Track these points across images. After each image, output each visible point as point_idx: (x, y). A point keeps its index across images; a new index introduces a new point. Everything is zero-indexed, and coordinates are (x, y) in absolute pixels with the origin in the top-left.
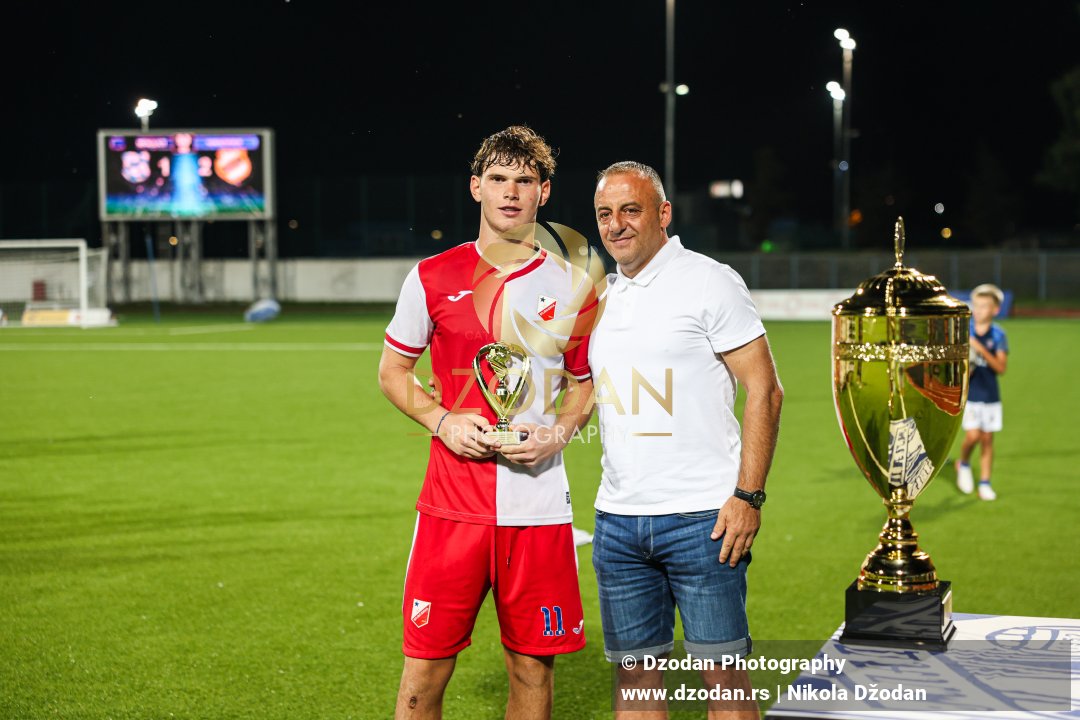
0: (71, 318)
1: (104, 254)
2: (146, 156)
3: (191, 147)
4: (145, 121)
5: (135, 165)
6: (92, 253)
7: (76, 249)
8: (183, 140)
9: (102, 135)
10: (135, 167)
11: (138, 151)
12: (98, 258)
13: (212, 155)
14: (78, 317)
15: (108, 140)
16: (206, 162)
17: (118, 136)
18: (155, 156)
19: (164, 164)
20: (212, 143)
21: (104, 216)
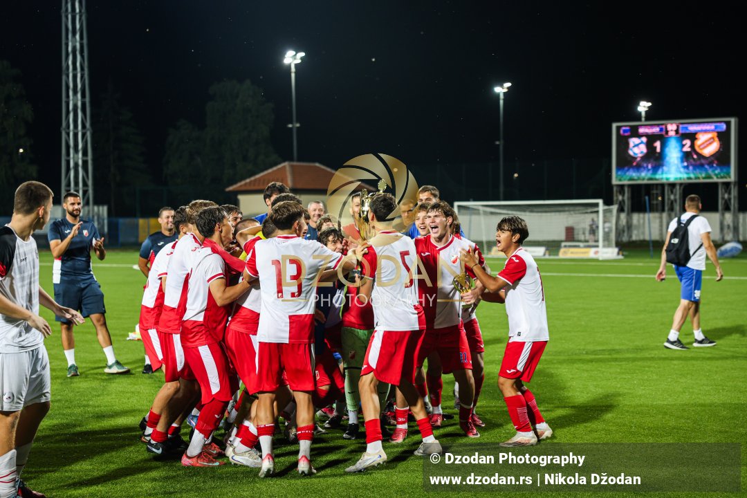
0: (591, 253)
1: (615, 208)
2: (644, 139)
3: (677, 131)
4: (643, 114)
5: (636, 145)
6: (606, 207)
7: (597, 205)
8: (672, 127)
9: (614, 126)
10: (637, 148)
11: (639, 136)
12: (610, 211)
13: (692, 137)
14: (596, 253)
15: (618, 128)
16: (687, 142)
17: (625, 125)
18: (651, 139)
19: (658, 144)
20: (692, 128)
21: (615, 181)
